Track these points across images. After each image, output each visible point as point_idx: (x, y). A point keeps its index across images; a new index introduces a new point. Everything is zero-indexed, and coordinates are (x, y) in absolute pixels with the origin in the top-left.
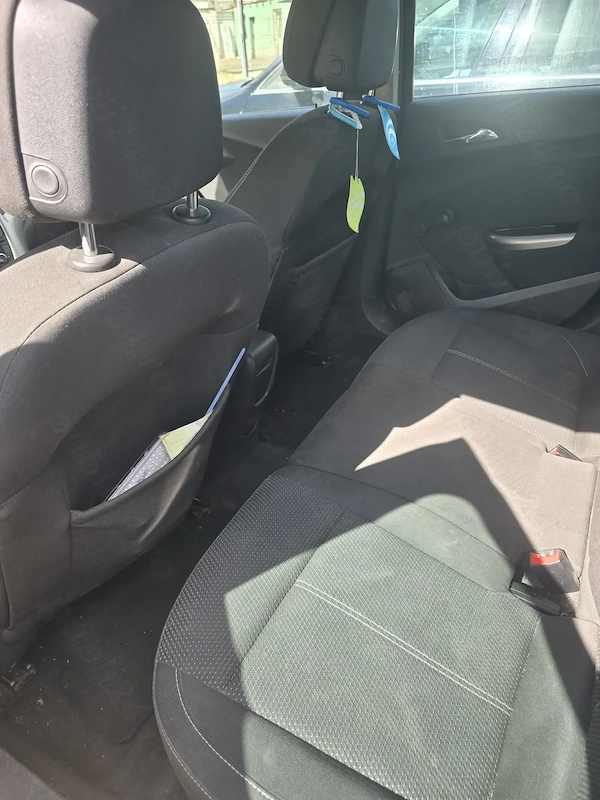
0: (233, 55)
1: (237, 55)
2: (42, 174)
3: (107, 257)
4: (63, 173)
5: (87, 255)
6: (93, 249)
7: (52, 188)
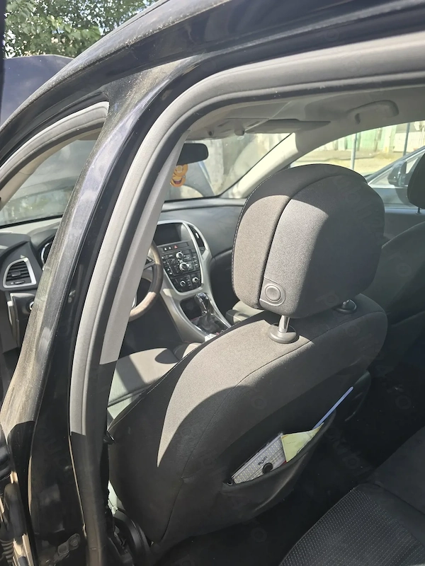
0: (343, 149)
1: (346, 148)
2: (272, 290)
3: (292, 334)
4: (285, 292)
5: (280, 332)
6: (285, 327)
7: (277, 297)
